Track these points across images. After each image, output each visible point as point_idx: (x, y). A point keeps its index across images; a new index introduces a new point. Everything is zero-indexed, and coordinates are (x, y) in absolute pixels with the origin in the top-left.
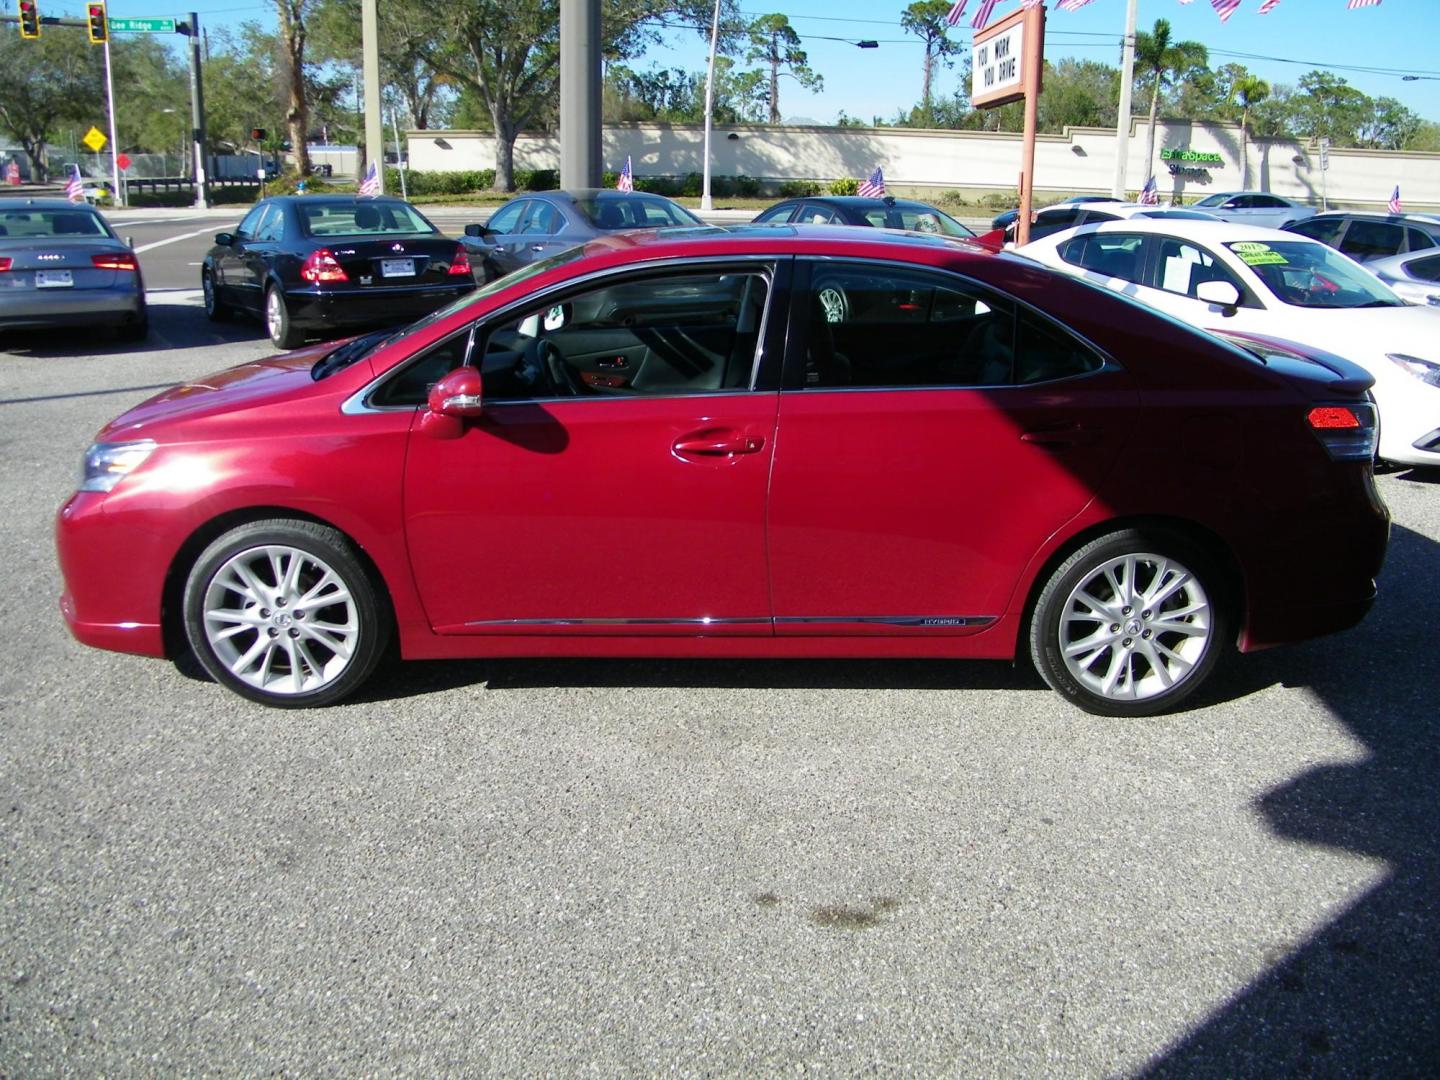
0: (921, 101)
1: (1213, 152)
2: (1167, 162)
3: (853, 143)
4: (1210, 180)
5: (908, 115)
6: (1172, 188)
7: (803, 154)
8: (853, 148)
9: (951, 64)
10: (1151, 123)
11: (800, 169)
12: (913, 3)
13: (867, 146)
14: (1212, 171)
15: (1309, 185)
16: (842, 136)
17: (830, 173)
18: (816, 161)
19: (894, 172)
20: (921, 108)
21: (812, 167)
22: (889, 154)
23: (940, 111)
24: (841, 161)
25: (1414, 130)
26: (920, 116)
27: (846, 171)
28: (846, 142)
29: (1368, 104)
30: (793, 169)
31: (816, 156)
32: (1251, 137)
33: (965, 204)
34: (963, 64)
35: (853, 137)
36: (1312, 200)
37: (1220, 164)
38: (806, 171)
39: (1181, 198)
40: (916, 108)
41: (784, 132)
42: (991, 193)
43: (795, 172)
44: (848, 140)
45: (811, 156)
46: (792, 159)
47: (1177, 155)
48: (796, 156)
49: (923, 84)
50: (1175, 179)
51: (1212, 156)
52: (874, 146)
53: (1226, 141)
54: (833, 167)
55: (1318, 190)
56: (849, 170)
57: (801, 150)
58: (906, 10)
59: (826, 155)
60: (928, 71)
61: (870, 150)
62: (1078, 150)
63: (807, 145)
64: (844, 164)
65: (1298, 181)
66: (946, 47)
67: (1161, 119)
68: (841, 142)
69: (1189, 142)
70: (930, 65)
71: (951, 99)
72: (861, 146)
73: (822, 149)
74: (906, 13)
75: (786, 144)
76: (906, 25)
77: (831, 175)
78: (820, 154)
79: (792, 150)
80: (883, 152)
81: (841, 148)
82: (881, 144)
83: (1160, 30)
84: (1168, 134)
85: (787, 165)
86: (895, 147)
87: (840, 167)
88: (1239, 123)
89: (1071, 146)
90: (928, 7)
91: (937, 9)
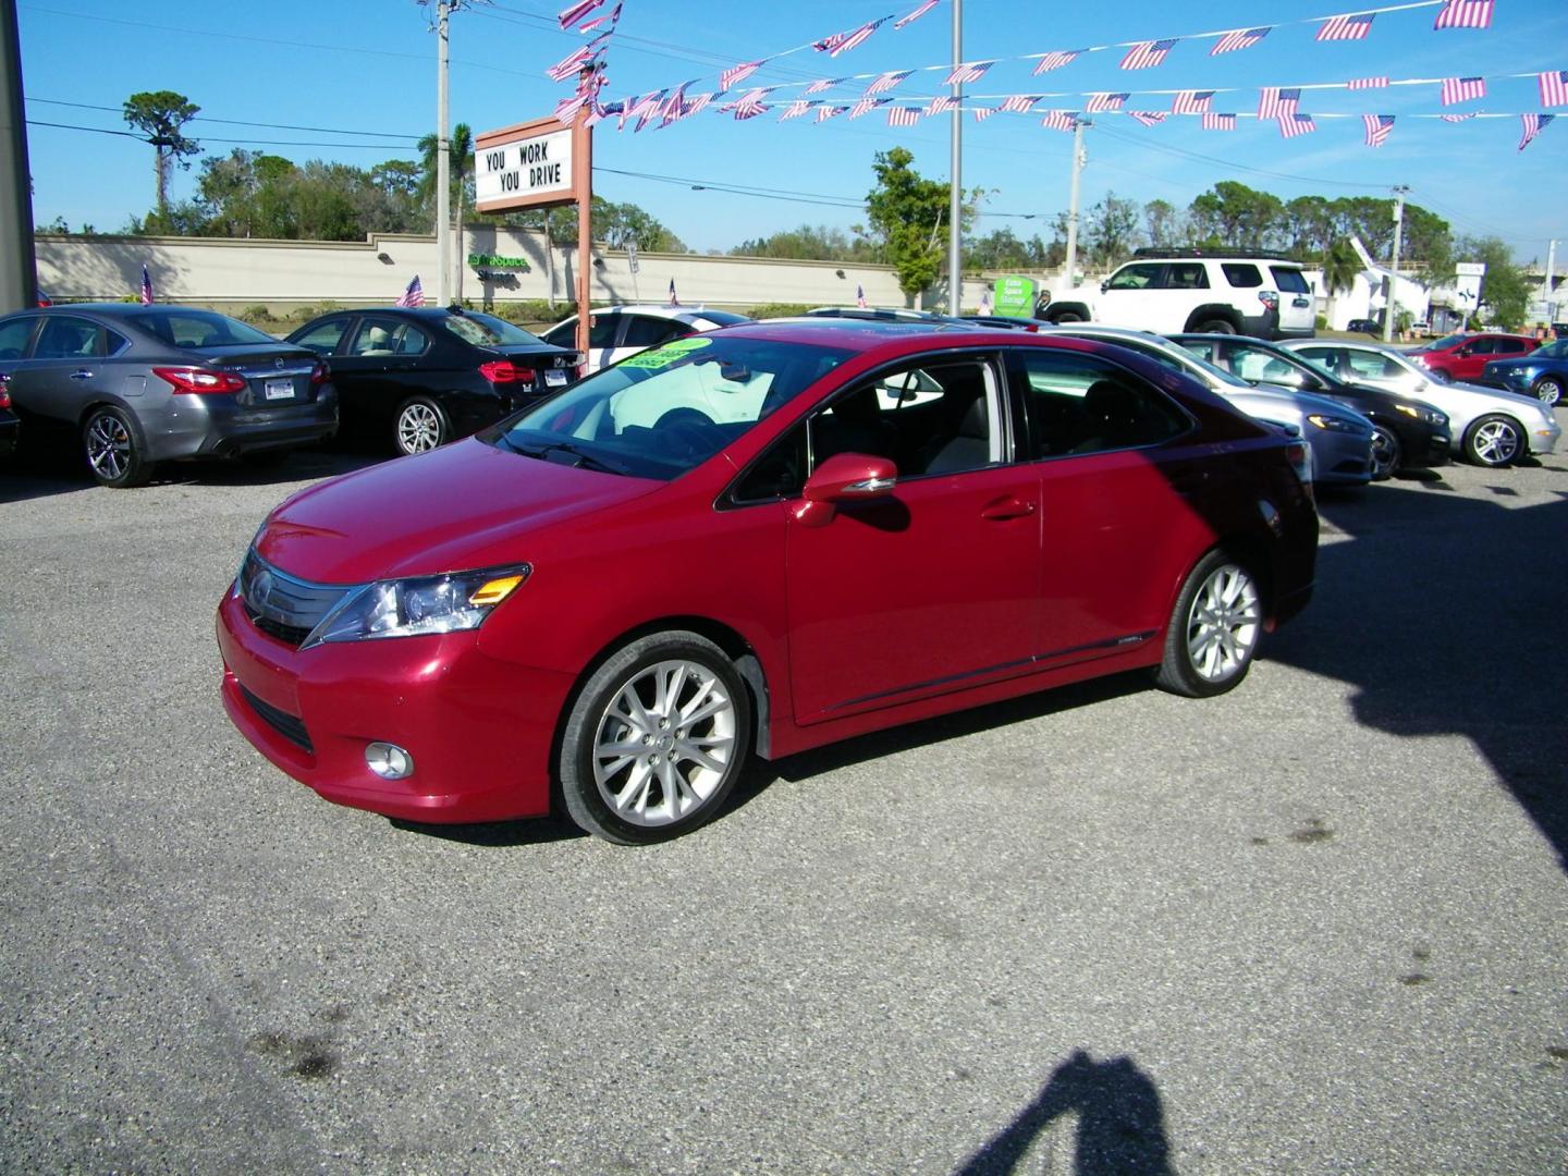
0: (157, 206)
1: (520, 257)
2: (475, 268)
3: (132, 254)
4: (518, 285)
5: (142, 223)
6: (482, 295)
7: (72, 269)
8: (133, 260)
9: (187, 165)
10: (458, 228)
11: (70, 285)
12: (135, 94)
13: (150, 258)
14: (519, 276)
15: (610, 288)
16: (119, 247)
17: (107, 290)
18: (89, 276)
19: (184, 287)
20: (157, 214)
21: (84, 283)
22: (177, 266)
23: (180, 218)
24: (119, 275)
25: (656, 236)
26: (158, 223)
27: (126, 286)
28: (124, 253)
29: (613, 210)
30: (61, 285)
31: (88, 270)
32: (554, 242)
33: (275, 320)
34: (201, 166)
35: (133, 249)
36: (614, 301)
37: (527, 269)
38: (77, 288)
39: (492, 304)
40: (151, 215)
41: (45, 241)
42: (302, 307)
43: (66, 290)
44: (127, 251)
45: (81, 270)
46: (59, 274)
47: (485, 261)
48: (63, 270)
49: (155, 187)
50: (485, 286)
51: (519, 261)
52: (158, 257)
53: (531, 246)
54: (110, 282)
55: (620, 293)
56: (131, 285)
57: (70, 264)
58: (129, 101)
59: (101, 269)
60: (161, 173)
61: (153, 261)
62: (384, 258)
63: (76, 258)
64: (124, 280)
65: (600, 284)
66: (179, 145)
67: (466, 225)
68: (118, 253)
69: (495, 247)
70: (163, 167)
71: (190, 204)
72: (142, 259)
73: (96, 262)
74: (128, 105)
75: (49, 256)
76: (131, 118)
77: (108, 292)
78: (93, 268)
79: (58, 263)
80: (168, 263)
81: (118, 260)
82: (166, 255)
83: (463, 136)
84: (474, 240)
85: (52, 281)
86: (183, 258)
87: (120, 282)
88: (542, 230)
89: (377, 254)
90: (155, 100)
91: (166, 102)
